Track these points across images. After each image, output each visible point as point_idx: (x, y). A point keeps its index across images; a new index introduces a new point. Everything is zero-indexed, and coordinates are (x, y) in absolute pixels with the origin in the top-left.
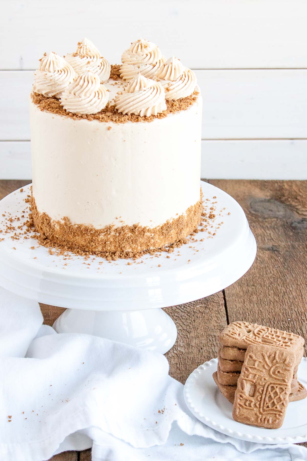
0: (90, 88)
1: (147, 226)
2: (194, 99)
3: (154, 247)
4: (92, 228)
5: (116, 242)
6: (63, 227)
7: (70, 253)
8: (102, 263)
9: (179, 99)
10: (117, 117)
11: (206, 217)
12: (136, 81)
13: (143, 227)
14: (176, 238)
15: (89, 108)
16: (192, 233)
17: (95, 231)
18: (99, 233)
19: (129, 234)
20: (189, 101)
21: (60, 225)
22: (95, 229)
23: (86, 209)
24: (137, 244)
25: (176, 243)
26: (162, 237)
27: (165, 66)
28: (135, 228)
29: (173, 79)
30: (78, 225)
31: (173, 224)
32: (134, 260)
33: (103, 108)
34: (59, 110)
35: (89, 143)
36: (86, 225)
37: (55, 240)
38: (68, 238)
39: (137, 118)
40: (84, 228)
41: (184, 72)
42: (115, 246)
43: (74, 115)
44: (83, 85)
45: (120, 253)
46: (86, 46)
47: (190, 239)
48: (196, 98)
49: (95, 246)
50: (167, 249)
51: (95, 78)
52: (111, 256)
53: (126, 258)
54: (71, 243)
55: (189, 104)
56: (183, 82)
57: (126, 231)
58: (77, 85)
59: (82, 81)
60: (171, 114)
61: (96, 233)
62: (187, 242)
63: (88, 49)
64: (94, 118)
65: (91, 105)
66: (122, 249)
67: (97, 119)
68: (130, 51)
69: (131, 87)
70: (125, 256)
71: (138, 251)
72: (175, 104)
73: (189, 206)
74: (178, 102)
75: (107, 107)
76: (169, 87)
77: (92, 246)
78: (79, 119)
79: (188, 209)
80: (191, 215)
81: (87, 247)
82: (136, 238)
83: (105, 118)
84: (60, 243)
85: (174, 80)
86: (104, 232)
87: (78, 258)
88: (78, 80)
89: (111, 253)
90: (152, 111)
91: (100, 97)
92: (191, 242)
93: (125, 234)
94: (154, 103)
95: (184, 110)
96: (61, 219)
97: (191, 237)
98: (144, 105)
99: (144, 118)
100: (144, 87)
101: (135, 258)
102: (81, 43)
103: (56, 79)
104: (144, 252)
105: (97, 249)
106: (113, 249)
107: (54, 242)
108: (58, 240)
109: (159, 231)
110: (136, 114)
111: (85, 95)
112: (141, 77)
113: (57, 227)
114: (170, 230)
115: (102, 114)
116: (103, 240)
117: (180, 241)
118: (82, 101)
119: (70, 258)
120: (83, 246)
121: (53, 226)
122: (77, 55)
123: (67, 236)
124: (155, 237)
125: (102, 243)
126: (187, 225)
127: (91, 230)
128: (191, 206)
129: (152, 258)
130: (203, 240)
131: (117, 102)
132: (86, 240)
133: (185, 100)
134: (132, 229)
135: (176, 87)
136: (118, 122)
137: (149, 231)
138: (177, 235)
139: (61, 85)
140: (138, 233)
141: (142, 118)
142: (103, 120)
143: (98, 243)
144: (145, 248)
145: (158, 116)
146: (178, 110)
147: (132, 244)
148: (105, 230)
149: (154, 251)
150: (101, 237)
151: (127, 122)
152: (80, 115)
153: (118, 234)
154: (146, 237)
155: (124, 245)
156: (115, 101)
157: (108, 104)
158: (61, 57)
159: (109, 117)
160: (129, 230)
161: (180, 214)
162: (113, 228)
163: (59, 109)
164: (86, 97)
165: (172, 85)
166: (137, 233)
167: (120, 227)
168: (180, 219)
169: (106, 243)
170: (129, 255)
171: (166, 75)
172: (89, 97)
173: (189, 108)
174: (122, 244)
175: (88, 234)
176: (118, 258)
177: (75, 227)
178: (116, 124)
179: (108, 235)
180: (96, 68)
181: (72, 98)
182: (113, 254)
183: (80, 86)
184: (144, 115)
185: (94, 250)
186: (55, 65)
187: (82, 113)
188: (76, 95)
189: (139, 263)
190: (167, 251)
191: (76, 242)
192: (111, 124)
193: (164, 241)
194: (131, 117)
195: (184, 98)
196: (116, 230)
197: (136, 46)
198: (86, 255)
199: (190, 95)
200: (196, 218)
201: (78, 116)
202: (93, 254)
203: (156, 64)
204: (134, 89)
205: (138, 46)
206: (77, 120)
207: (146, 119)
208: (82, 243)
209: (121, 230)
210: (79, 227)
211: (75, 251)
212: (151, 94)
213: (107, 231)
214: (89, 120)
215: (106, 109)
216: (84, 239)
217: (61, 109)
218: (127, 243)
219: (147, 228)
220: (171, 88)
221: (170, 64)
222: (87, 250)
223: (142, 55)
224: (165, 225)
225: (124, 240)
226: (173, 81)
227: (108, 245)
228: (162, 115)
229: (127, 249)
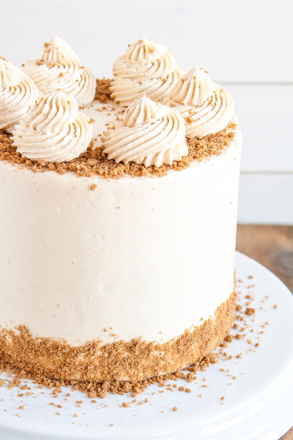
0: (60, 119)
1: (153, 341)
2: (230, 136)
3: (165, 372)
4: (64, 345)
5: (104, 367)
6: (19, 341)
7: (29, 383)
8: (80, 402)
9: (206, 135)
10: (107, 168)
11: (241, 312)
12: (138, 107)
13: (147, 343)
14: (199, 355)
15: (58, 153)
16: (222, 343)
17: (70, 349)
18: (76, 352)
19: (125, 354)
20: (223, 140)
21: (14, 337)
22: (69, 347)
23: (55, 316)
24: (137, 369)
25: (198, 363)
26: (177, 356)
27: (183, 82)
28: (135, 345)
29: (197, 103)
30: (42, 339)
31: (195, 336)
32: (133, 396)
33: (83, 152)
34: (9, 154)
35: (59, 210)
36: (56, 340)
37: (6, 357)
38: (26, 358)
39: (140, 169)
40: (52, 344)
41: (213, 92)
42: (102, 373)
43: (34, 162)
44: (49, 113)
45: (111, 384)
46: (57, 49)
47: (220, 353)
48: (234, 134)
49: (70, 372)
50: (186, 373)
51: (69, 102)
52: (96, 389)
53: (120, 393)
54: (31, 365)
55: (223, 145)
56: (214, 108)
57: (121, 349)
58: (38, 114)
59: (47, 107)
60: (196, 162)
61: (72, 353)
62: (215, 360)
63: (60, 53)
64: (68, 169)
65: (62, 147)
66: (114, 377)
67: (73, 170)
68: (126, 57)
69: (129, 117)
70: (118, 388)
71: (139, 379)
72: (201, 144)
73: (219, 304)
74: (205, 141)
75: (89, 149)
76: (190, 117)
77: (65, 372)
78: (42, 170)
79: (218, 308)
80: (221, 318)
81: (57, 373)
82: (136, 360)
83: (86, 169)
84: (14, 363)
85: (199, 104)
86: (85, 352)
87: (43, 393)
88: (41, 105)
89: (95, 384)
90: (165, 158)
91: (78, 133)
92: (222, 359)
93: (118, 355)
94: (168, 144)
95: (215, 156)
96: (16, 328)
97: (222, 350)
98: (152, 148)
99: (151, 169)
100: (152, 118)
101: (134, 393)
102: (50, 44)
103: (6, 102)
104: (148, 380)
105: (73, 377)
106: (99, 377)
107: (4, 361)
108: (12, 359)
109: (174, 347)
110: (138, 162)
111: (52, 131)
112: (146, 101)
113: (9, 340)
114: (191, 345)
115: (81, 161)
116: (83, 363)
117: (205, 359)
118: (47, 140)
119: (29, 393)
120: (51, 372)
121: (2, 338)
122: (43, 63)
123: (24, 355)
124: (167, 356)
125: (81, 368)
126: (216, 333)
127: (64, 348)
128: (222, 304)
129: (162, 392)
130: (241, 356)
131: (106, 142)
132: (56, 363)
133: (216, 138)
134: (131, 347)
135: (202, 117)
136: (107, 176)
137: (156, 348)
138: (200, 350)
139: (14, 112)
140: (139, 353)
141: (148, 169)
142: (82, 173)
143: (75, 368)
144: (149, 375)
145: (175, 166)
146: (206, 156)
147: (130, 369)
148: (85, 349)
149: (165, 378)
150: (80, 359)
151: (123, 176)
152: (43, 164)
153: (106, 355)
154: (152, 358)
155: (117, 371)
156: (103, 141)
157: (92, 144)
158: (15, 65)
159: (92, 166)
160: (125, 349)
161: (206, 318)
162: (98, 346)
163: (9, 152)
164: (53, 134)
165: (195, 113)
166: (137, 353)
167: (111, 343)
168: (207, 327)
169: (87, 368)
170: (125, 388)
171: (186, 96)
172: (59, 134)
173: (223, 152)
174: (114, 371)
175: (58, 354)
176: (108, 392)
177: (37, 342)
178: (105, 180)
179: (91, 356)
180: (73, 83)
181: (30, 136)
182: (99, 385)
183: (44, 115)
184: (152, 165)
185: (68, 378)
186: (5, 79)
187: (47, 160)
188: (37, 129)
189: (141, 403)
190: (185, 379)
191: (38, 365)
192: (95, 179)
193: (180, 362)
194: (130, 168)
195: (214, 133)
196: (104, 349)
197: (136, 50)
198: (55, 385)
199: (224, 129)
200: (228, 320)
201: (40, 165)
202: (66, 385)
203: (166, 79)
204: (135, 120)
205: (139, 50)
206: (39, 172)
207: (155, 171)
208: (50, 367)
209: (113, 348)
210: (44, 342)
211: (38, 379)
212: (164, 129)
213: (89, 349)
214: (58, 172)
215: (87, 152)
216: (52, 361)
217: (13, 153)
218: (121, 368)
219: (155, 344)
220: (194, 117)
221: (193, 78)
222: (56, 377)
223: (146, 65)
224: (183, 337)
225: (117, 363)
226: (197, 106)
227: (91, 371)
228: (182, 164)
229: (121, 376)
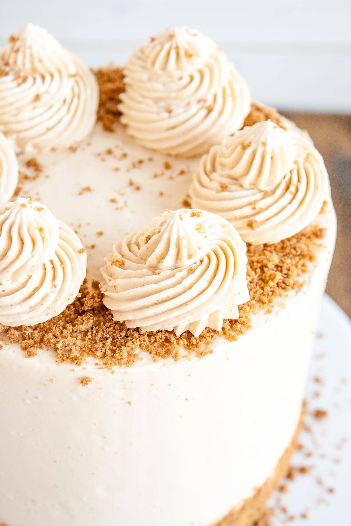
2: (317, 235)
10: (109, 340)
27: (244, 150)
29: (266, 186)
39: (167, 339)
41: (294, 163)
46: (30, 47)
55: (306, 261)
56: (294, 197)
63: (35, 55)
64: (42, 343)
76: (254, 216)
99: (185, 340)
102: (18, 38)
122: (7, 69)
135: (274, 216)
136: (110, 360)
141: (181, 340)
142: (65, 355)
145: (227, 330)
146: (280, 296)
165: (262, 210)
178: (105, 367)
184: (187, 332)
187: (6, 324)
192: (89, 367)
197: (163, 54)
205: (168, 54)
212: (211, 281)
214: (25, 349)
220: (260, 218)
221: (260, 145)
223: (180, 79)
226: (266, 194)
